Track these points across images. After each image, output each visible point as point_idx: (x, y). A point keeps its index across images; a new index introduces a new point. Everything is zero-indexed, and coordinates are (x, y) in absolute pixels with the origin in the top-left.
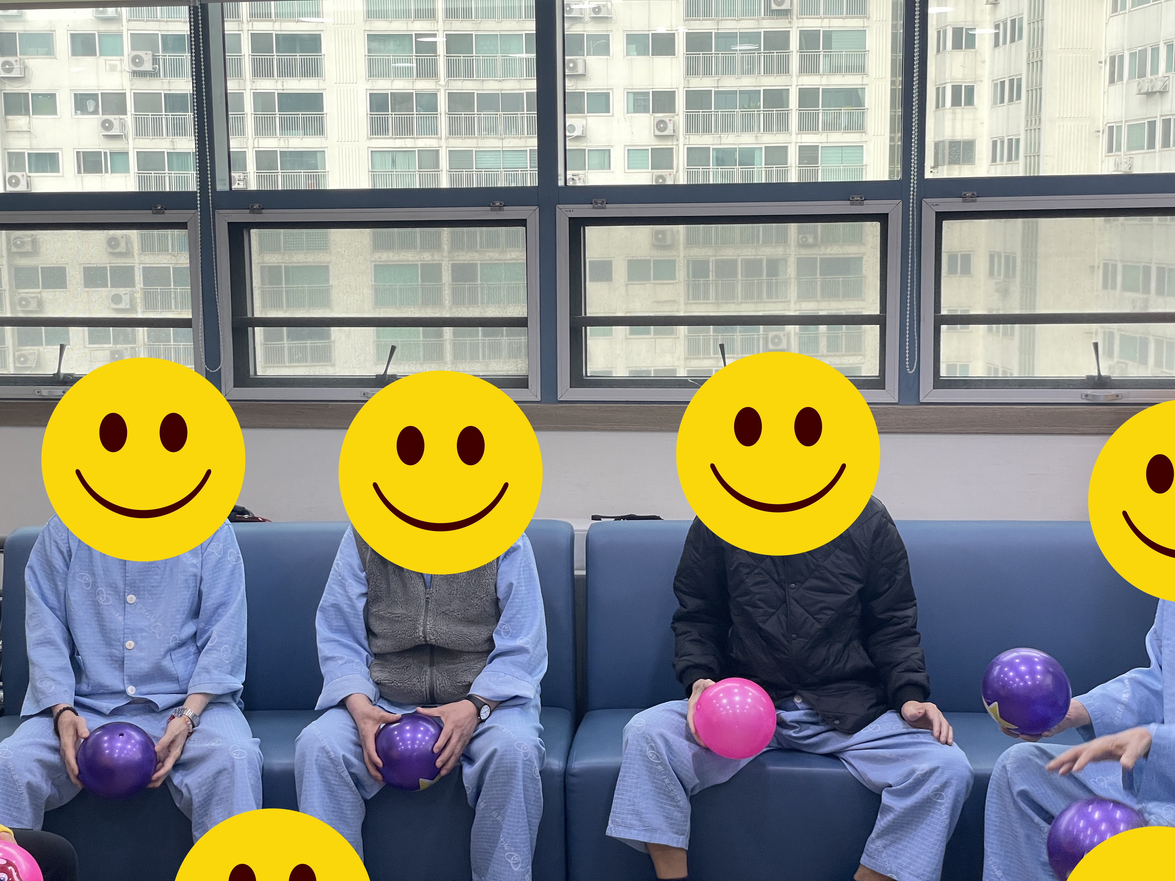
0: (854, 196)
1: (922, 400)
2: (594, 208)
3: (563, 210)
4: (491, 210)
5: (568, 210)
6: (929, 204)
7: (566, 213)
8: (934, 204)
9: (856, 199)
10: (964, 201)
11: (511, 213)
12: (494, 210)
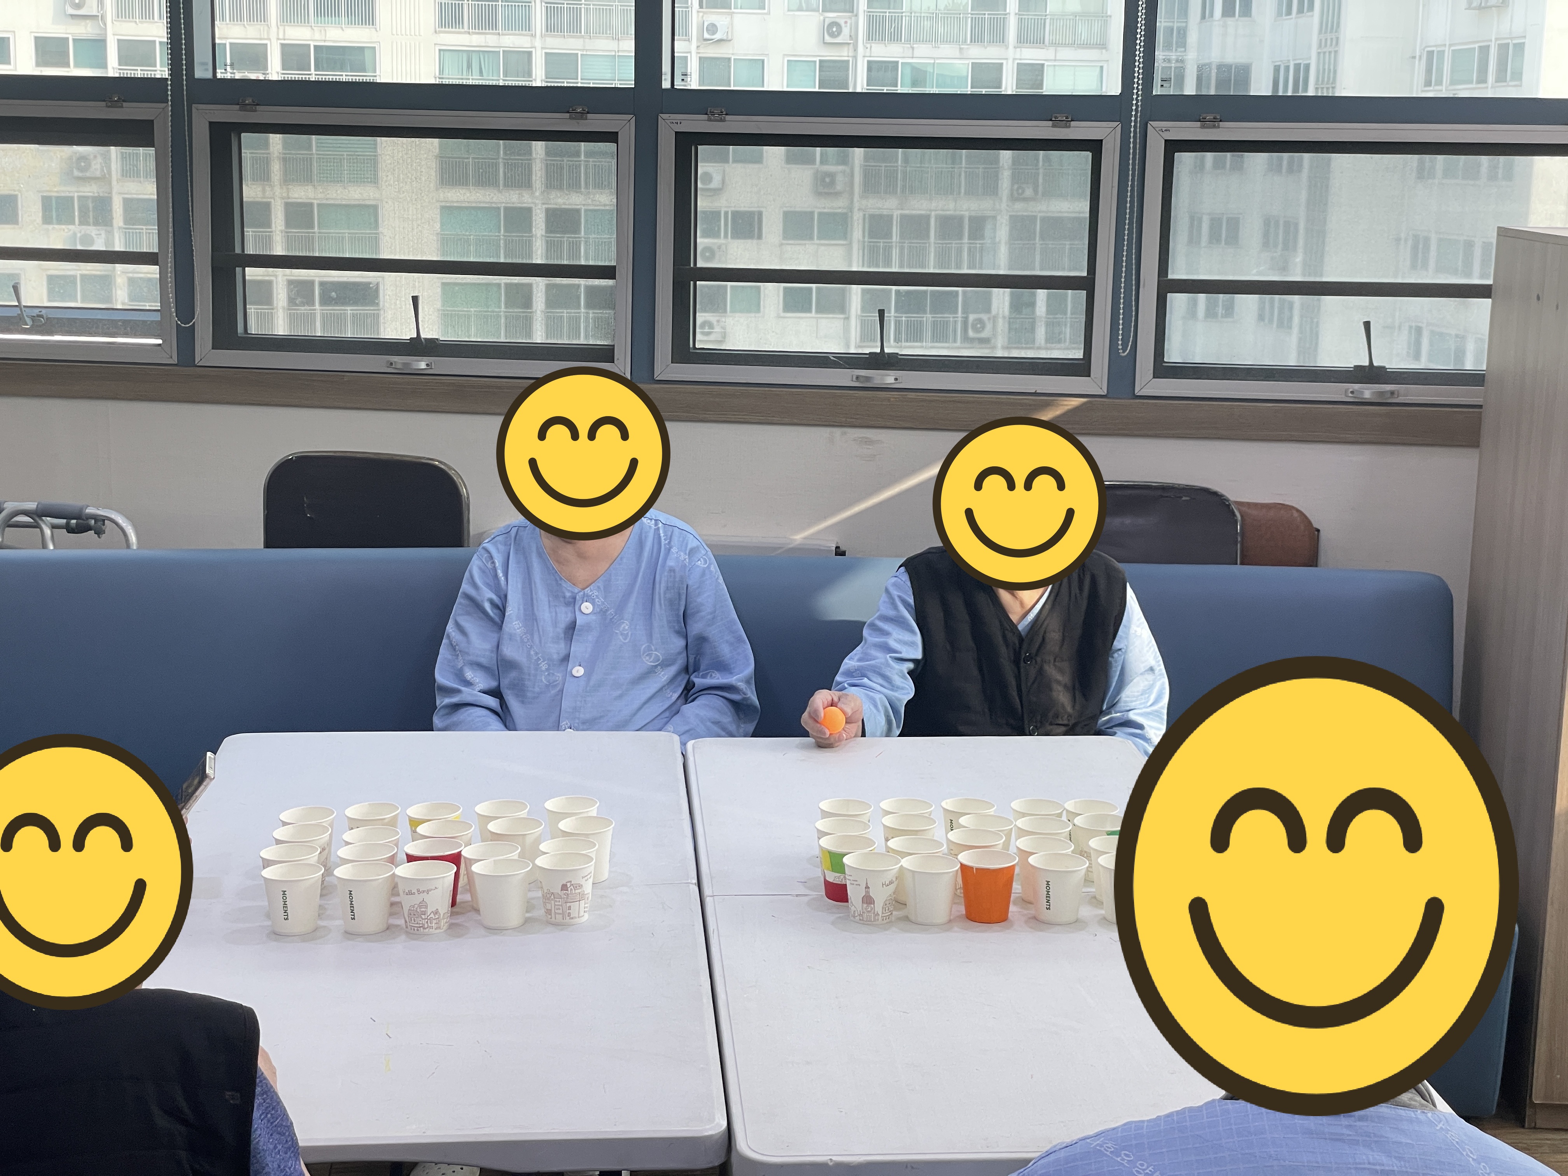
1: (1137, 392)
2: (709, 120)
3: (668, 122)
4: (571, 118)
5: (674, 121)
6: (1157, 129)
7: (671, 125)
8: (1164, 129)
9: (1060, 118)
10: (1203, 127)
11: (597, 122)
12: (574, 119)
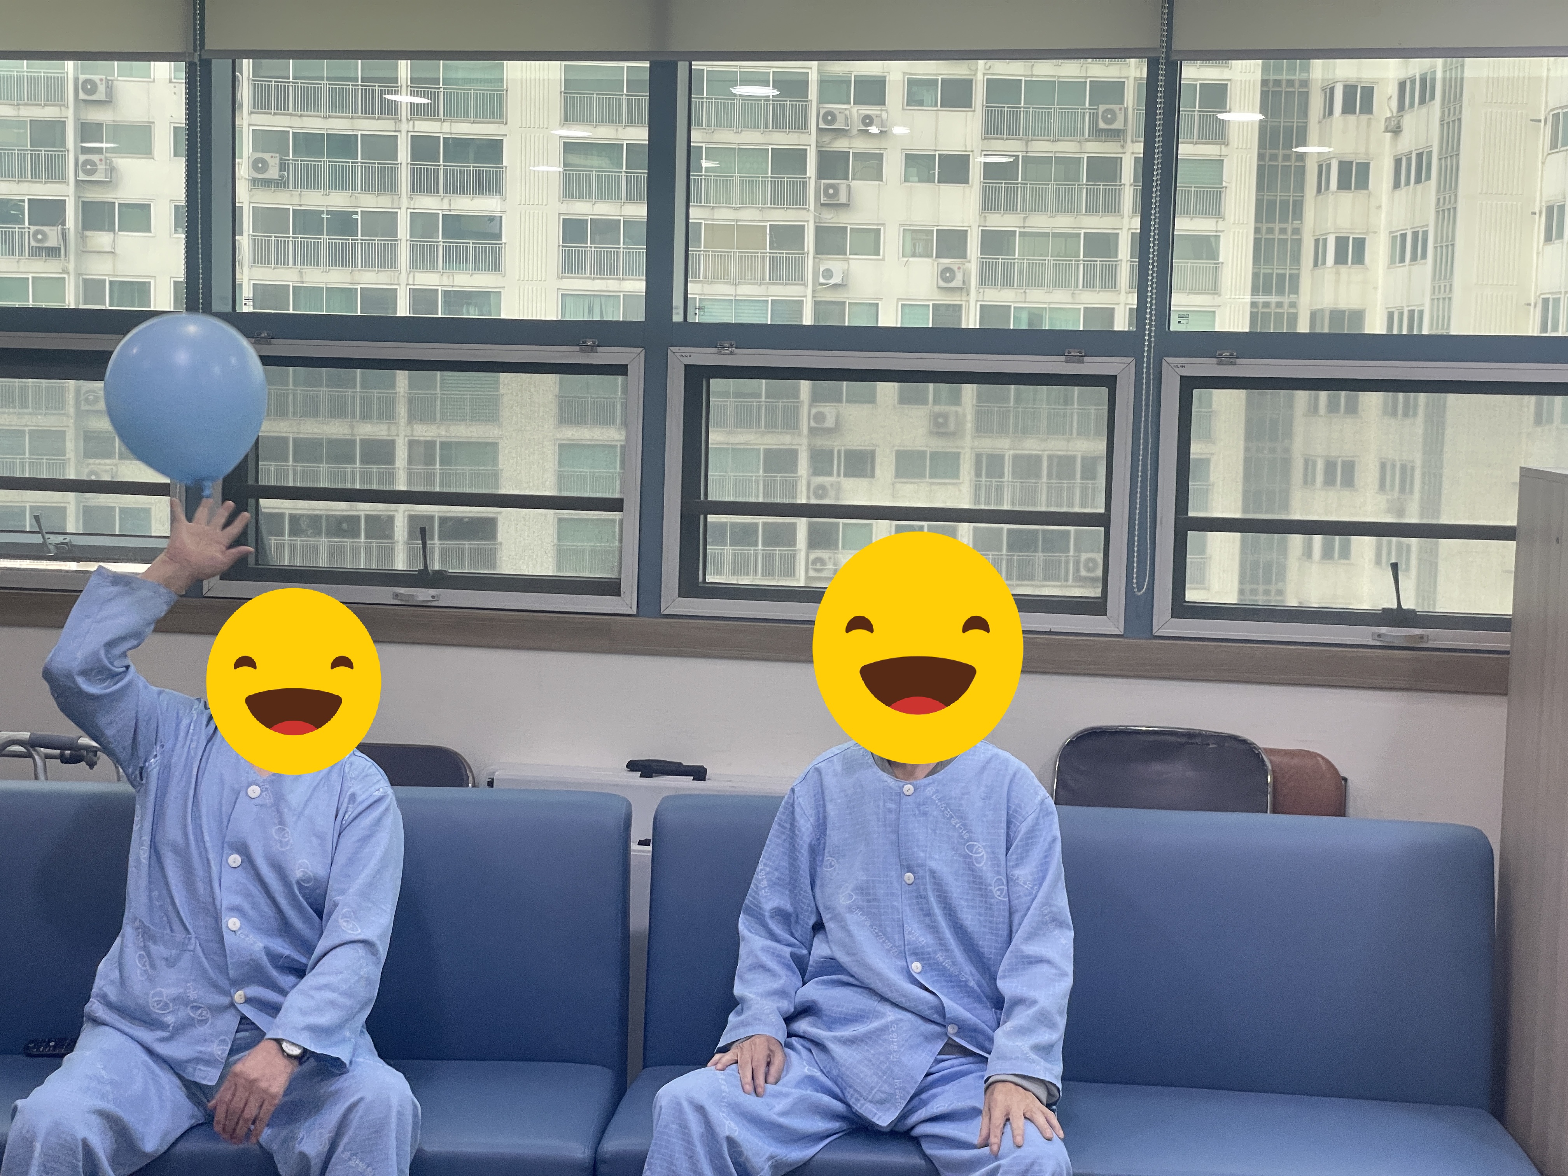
0: (1071, 350)
1: (1156, 631)
2: (719, 353)
3: (678, 355)
4: (580, 351)
5: (684, 354)
6: (1172, 365)
7: (681, 359)
8: (1179, 365)
9: (1073, 354)
10: (1219, 364)
11: (607, 355)
12: (585, 352)
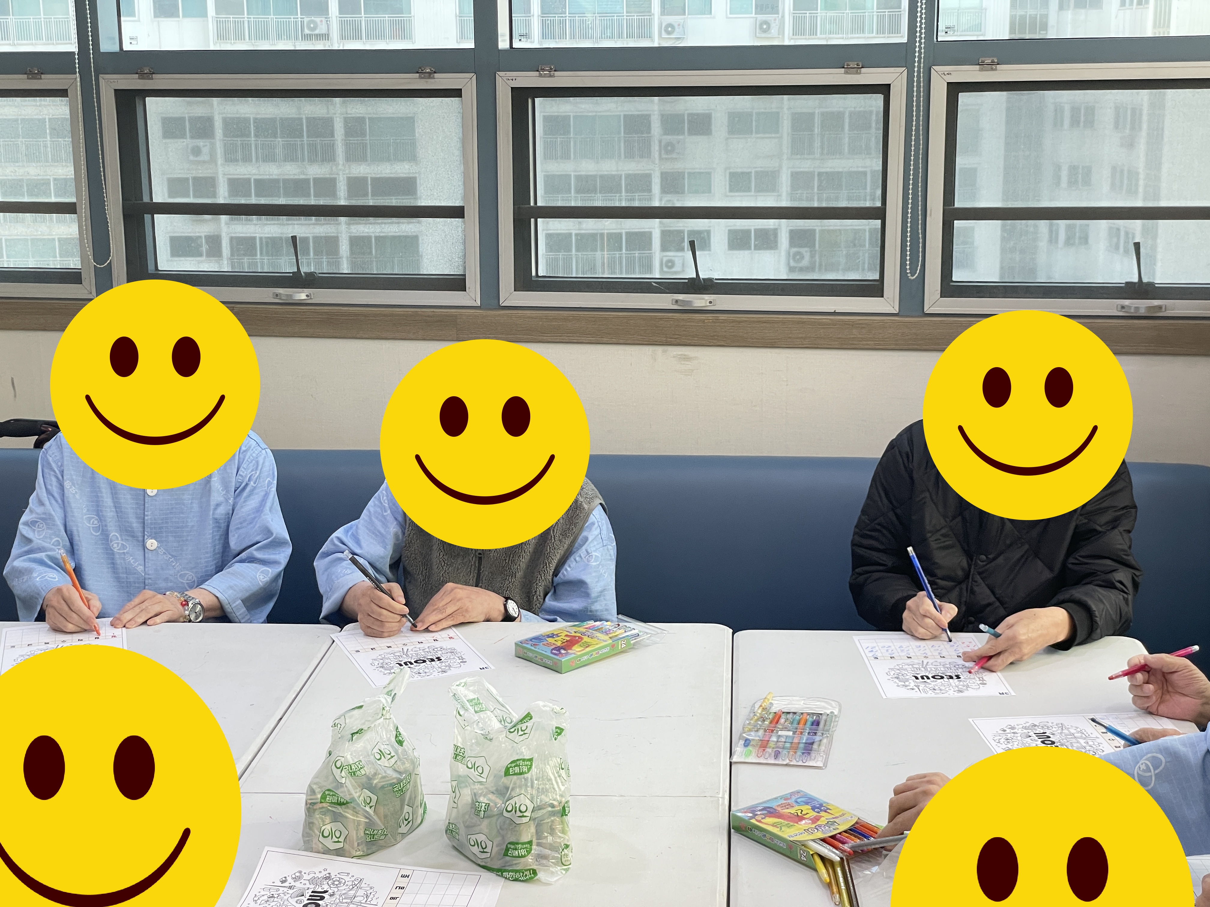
1: (927, 310)
2: (540, 76)
3: (505, 78)
4: (420, 78)
5: (510, 78)
6: (940, 73)
7: (508, 82)
8: (946, 73)
9: (851, 66)
10: (981, 70)
11: (443, 81)
12: (423, 78)
